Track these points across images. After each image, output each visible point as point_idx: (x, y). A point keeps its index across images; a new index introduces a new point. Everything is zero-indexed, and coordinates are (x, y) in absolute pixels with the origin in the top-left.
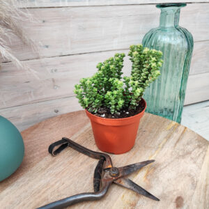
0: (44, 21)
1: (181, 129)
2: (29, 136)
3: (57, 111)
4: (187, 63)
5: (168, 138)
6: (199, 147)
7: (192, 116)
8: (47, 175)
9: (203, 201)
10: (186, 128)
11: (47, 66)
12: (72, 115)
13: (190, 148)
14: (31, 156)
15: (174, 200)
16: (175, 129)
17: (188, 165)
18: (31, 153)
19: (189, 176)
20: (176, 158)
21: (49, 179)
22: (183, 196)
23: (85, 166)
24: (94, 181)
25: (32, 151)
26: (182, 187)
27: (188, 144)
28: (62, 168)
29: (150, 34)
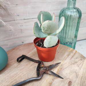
0: (17, 5)
1: (74, 51)
2: (11, 53)
3: (23, 43)
4: (78, 23)
5: (68, 55)
6: (81, 60)
7: (80, 45)
8: (17, 69)
9: (80, 83)
10: (76, 51)
11: (18, 23)
12: (29, 44)
13: (77, 60)
14: (11, 61)
15: (68, 83)
16: (72, 52)
17: (75, 68)
18: (11, 60)
19: (75, 72)
20: (71, 64)
21: (17, 71)
22: (72, 81)
23: (33, 66)
24: (37, 72)
25: (12, 59)
26: (72, 77)
27: (76, 58)
28: (23, 67)
29: (62, 10)
